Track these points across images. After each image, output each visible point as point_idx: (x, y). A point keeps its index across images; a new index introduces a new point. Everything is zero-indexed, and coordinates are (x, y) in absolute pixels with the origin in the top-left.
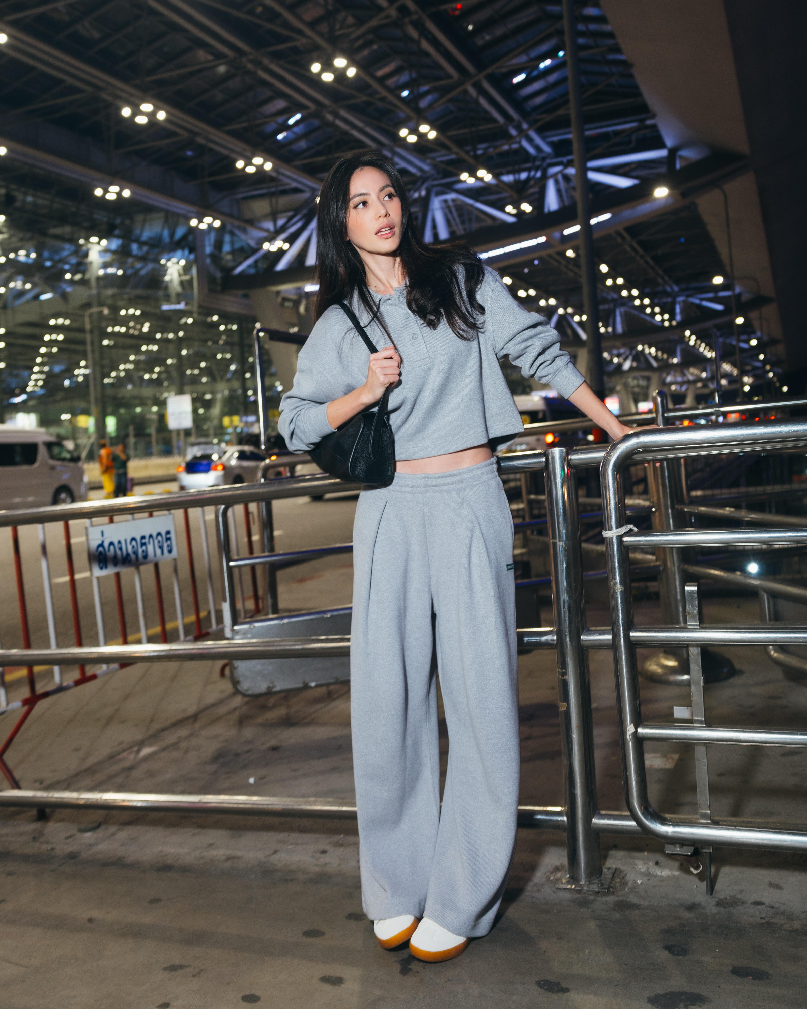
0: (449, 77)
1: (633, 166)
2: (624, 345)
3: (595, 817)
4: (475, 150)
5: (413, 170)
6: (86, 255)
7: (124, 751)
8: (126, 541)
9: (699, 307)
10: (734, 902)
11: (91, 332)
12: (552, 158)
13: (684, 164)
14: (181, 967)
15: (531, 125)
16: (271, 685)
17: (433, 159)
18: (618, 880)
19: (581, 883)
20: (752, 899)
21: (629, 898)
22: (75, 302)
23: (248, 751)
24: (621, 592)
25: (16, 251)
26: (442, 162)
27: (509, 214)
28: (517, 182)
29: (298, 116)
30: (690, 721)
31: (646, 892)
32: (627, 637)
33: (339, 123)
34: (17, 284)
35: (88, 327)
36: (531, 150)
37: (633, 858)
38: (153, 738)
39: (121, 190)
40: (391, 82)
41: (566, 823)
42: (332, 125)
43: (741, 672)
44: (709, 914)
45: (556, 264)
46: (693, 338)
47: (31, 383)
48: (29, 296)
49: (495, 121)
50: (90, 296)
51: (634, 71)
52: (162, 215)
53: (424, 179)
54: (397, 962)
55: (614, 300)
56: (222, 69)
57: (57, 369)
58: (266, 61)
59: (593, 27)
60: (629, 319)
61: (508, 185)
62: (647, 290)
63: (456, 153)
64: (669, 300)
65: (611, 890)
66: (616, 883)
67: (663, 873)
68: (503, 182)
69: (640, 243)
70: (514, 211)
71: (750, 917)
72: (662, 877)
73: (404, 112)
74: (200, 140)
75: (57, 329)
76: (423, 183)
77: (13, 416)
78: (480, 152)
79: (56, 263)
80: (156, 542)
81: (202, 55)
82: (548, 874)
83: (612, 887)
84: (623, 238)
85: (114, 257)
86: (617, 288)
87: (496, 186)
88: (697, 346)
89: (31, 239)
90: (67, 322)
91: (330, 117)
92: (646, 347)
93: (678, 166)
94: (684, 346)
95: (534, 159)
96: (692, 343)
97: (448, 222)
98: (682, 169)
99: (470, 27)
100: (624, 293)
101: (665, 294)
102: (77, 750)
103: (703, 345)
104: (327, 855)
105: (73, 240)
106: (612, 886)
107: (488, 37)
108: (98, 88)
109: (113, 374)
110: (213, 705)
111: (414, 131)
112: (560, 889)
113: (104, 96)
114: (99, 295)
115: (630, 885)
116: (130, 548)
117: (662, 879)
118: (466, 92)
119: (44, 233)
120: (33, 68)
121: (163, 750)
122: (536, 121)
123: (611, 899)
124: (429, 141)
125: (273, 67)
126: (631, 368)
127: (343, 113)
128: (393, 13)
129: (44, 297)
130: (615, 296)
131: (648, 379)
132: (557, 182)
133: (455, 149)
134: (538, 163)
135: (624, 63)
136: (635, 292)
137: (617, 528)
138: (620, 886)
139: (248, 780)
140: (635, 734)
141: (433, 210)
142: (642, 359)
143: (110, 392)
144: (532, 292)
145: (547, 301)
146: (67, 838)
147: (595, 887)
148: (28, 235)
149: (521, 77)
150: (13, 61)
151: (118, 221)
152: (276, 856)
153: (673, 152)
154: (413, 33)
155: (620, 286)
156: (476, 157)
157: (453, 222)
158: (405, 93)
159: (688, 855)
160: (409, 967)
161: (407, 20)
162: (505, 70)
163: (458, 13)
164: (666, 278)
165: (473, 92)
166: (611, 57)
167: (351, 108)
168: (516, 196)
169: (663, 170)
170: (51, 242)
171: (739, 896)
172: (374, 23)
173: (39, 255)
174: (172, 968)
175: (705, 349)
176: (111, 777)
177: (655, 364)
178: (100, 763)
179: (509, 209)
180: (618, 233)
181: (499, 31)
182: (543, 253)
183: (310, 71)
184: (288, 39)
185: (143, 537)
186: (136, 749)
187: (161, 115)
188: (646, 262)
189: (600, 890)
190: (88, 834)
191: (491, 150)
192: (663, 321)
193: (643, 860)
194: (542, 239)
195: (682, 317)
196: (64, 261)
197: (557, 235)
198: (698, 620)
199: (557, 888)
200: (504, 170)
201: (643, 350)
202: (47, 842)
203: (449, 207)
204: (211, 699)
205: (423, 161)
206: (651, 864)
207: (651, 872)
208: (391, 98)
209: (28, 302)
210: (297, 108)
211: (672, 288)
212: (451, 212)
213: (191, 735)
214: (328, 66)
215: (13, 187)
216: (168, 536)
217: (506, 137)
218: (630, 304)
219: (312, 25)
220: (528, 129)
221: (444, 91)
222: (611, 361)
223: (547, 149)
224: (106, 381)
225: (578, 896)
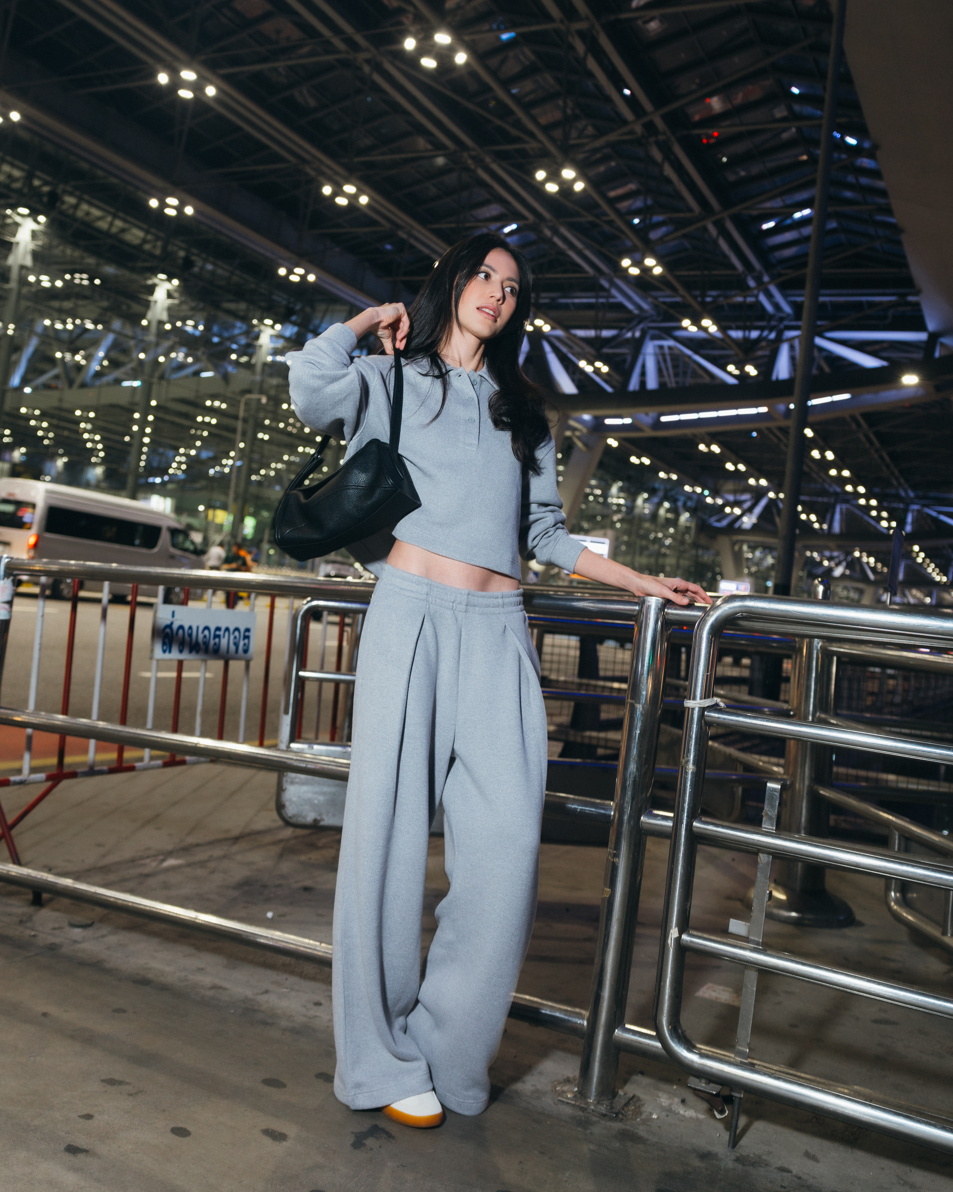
0: (690, 210)
1: (885, 345)
2: (839, 548)
3: (619, 1028)
4: (704, 296)
5: (630, 306)
6: (257, 337)
7: (148, 857)
8: (198, 628)
9: (936, 520)
10: (757, 1162)
11: (245, 420)
12: (791, 320)
13: (945, 353)
14: (120, 1083)
15: (773, 278)
16: (319, 818)
17: (656, 298)
18: (633, 1108)
19: (589, 1100)
20: (779, 1164)
21: (638, 1129)
22: (236, 386)
23: (279, 886)
24: (692, 773)
25: (184, 321)
26: (665, 303)
27: (730, 374)
28: (746, 340)
29: (514, 226)
30: (746, 939)
31: (659, 1127)
32: (689, 826)
33: (556, 240)
34: (179, 356)
35: (241, 414)
36: (769, 308)
37: (659, 1089)
38: (184, 850)
39: (307, 272)
40: (623, 205)
41: (586, 1028)
42: (549, 241)
43: (860, 924)
44: (722, 1168)
45: (775, 440)
46: (922, 555)
47: (174, 465)
48: (190, 370)
49: (733, 267)
50: (253, 382)
51: (904, 238)
52: (347, 308)
53: (642, 318)
54: (352, 1133)
55: (836, 494)
56: (440, 161)
57: (205, 455)
58: (488, 160)
59: (864, 181)
60: (849, 519)
61: (735, 341)
62: (877, 490)
63: (682, 296)
64: (901, 506)
65: (620, 1116)
66: (629, 1110)
67: (687, 1113)
68: (729, 337)
69: (877, 434)
70: (737, 372)
71: (770, 1182)
72: (684, 1116)
73: (631, 240)
74: (402, 235)
75: (212, 411)
76: (639, 323)
77: (149, 496)
78: (709, 299)
79: (223, 340)
80: (232, 637)
81: (421, 143)
82: (555, 1083)
83: (622, 1114)
84: (858, 425)
85: (286, 344)
86: (842, 481)
87: (722, 340)
88: (925, 566)
89: (203, 310)
90: (224, 406)
91: (548, 233)
92: (864, 554)
93: (937, 354)
94: (909, 562)
95: (771, 317)
96: (919, 560)
97: (660, 372)
98: (941, 358)
99: (725, 159)
100: (849, 488)
101: (898, 498)
102: (99, 845)
103: (933, 565)
104: (321, 1007)
105: (246, 319)
106: (623, 1112)
107: (743, 173)
108: (304, 161)
109: (263, 472)
110: (260, 833)
111: (637, 263)
112: (563, 1102)
113: (309, 170)
114: (262, 382)
115: (644, 1116)
116: (201, 636)
117: (683, 1119)
118: (705, 229)
119: (217, 306)
120: (239, 129)
121: (189, 865)
122: (780, 275)
123: (617, 1126)
124: (654, 277)
125: (495, 167)
126: (843, 576)
127: (563, 230)
128: (638, 129)
129: (205, 375)
130: (838, 490)
131: (861, 592)
132: (792, 348)
133: (682, 291)
134: (773, 323)
135: (893, 227)
136: (861, 490)
137: (701, 699)
138: (632, 1115)
139: (266, 913)
140: (678, 940)
141: (644, 355)
142: (858, 568)
143: (253, 490)
144: (742, 467)
145: (757, 480)
146: (54, 929)
147: (603, 1108)
148: (201, 305)
149: (771, 224)
150: (220, 117)
151: (298, 307)
152: (264, 998)
153: (934, 337)
154: (657, 155)
155: (845, 478)
156: (703, 304)
157: (665, 372)
158: (636, 221)
159: (712, 1094)
160: (365, 1141)
161: (652, 139)
162: (755, 213)
163: (713, 141)
164: (902, 481)
165: (713, 231)
166: (879, 218)
167: (573, 227)
168: (741, 355)
169: (918, 356)
170: (222, 316)
171: (765, 1157)
172: (613, 137)
173: (208, 328)
174: (111, 1082)
175: (933, 570)
176: (124, 880)
177: (872, 576)
178: (119, 863)
179: (731, 368)
180: (853, 418)
181: (756, 169)
182: (762, 425)
183: (534, 178)
184: (518, 140)
185: (218, 629)
186: (161, 857)
187: (364, 200)
188: (881, 458)
189: (608, 1113)
190: (77, 931)
191: (721, 300)
192: (889, 528)
193: (669, 1093)
194: (764, 409)
195: (913, 528)
196: (233, 339)
197: (781, 407)
198: (775, 823)
199: (559, 1100)
200: (733, 325)
201: (861, 557)
202: (33, 929)
203: (663, 355)
204: (259, 825)
205: (644, 298)
206: (677, 1100)
207: (673, 1109)
208: (619, 223)
209: (187, 377)
210: (515, 217)
211: (907, 493)
212: (665, 361)
213: (225, 857)
214: (554, 176)
215: (195, 251)
216: (247, 634)
217: (744, 288)
218: (854, 502)
219: (546, 129)
220: (769, 283)
221: (680, 224)
222: (821, 563)
223: (787, 309)
224: (254, 478)
225: (581, 1113)
